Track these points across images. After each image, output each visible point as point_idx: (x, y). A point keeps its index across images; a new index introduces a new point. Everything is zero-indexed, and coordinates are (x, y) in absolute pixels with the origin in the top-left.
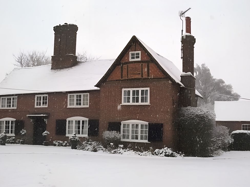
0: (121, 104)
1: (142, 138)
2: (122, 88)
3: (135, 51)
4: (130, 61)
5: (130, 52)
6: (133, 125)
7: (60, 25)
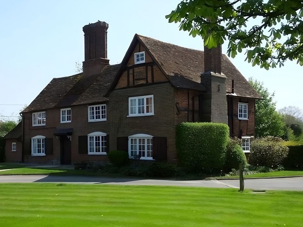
0: (128, 115)
1: (148, 156)
2: (128, 97)
3: (140, 52)
4: (136, 64)
5: (135, 54)
6: (140, 140)
7: (89, 23)
